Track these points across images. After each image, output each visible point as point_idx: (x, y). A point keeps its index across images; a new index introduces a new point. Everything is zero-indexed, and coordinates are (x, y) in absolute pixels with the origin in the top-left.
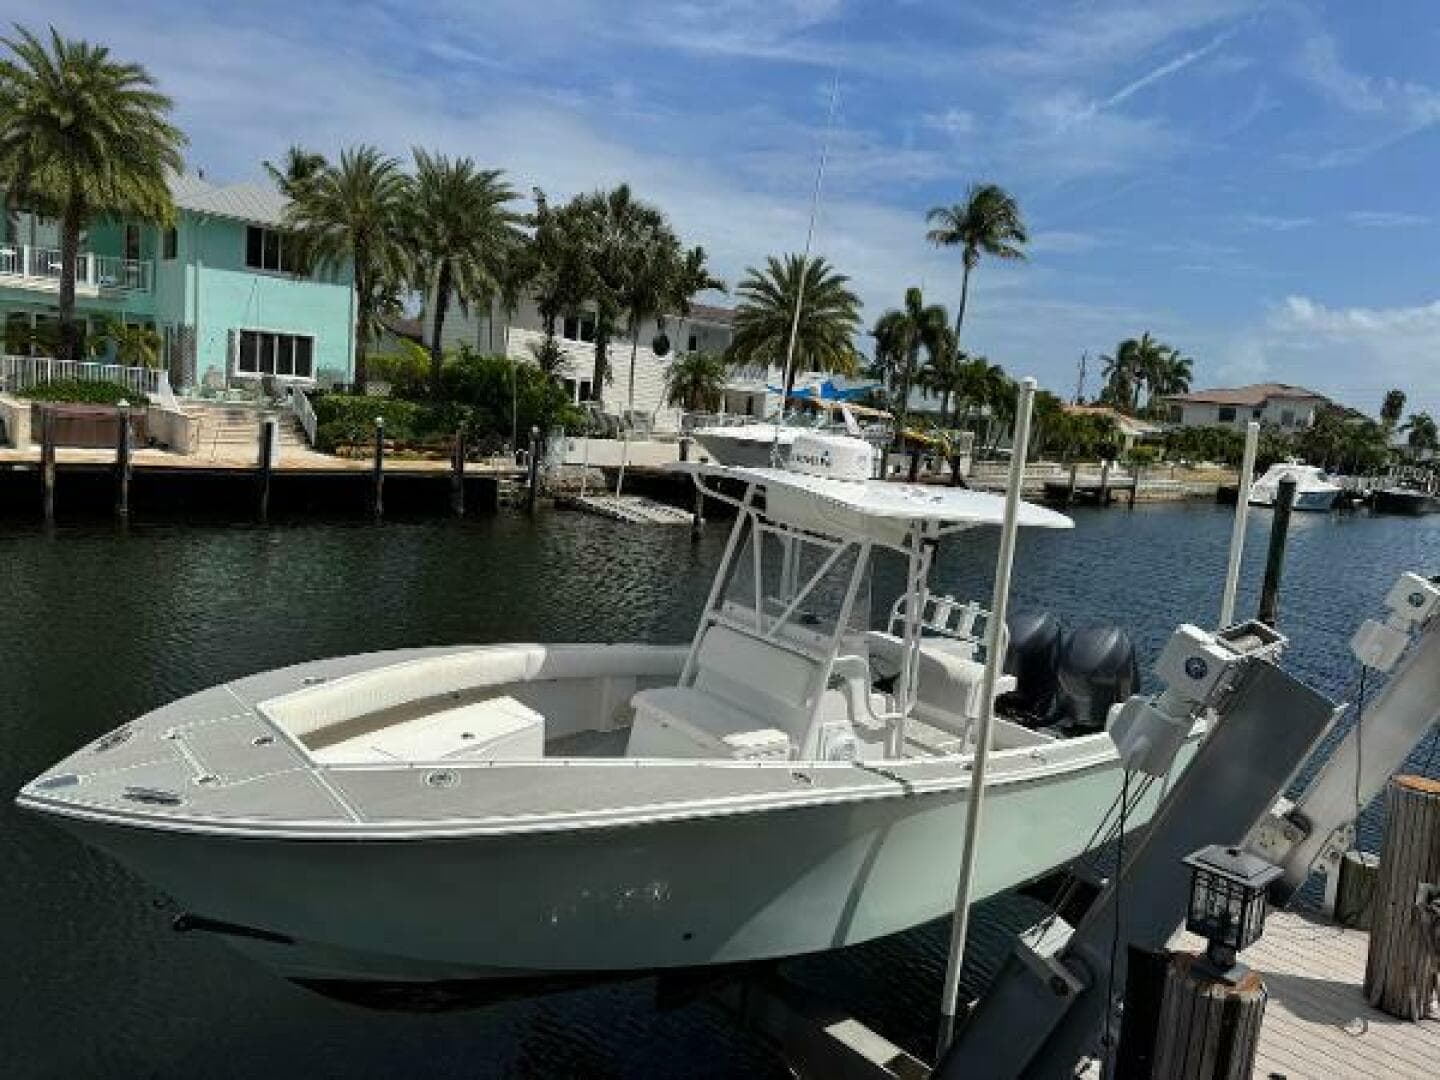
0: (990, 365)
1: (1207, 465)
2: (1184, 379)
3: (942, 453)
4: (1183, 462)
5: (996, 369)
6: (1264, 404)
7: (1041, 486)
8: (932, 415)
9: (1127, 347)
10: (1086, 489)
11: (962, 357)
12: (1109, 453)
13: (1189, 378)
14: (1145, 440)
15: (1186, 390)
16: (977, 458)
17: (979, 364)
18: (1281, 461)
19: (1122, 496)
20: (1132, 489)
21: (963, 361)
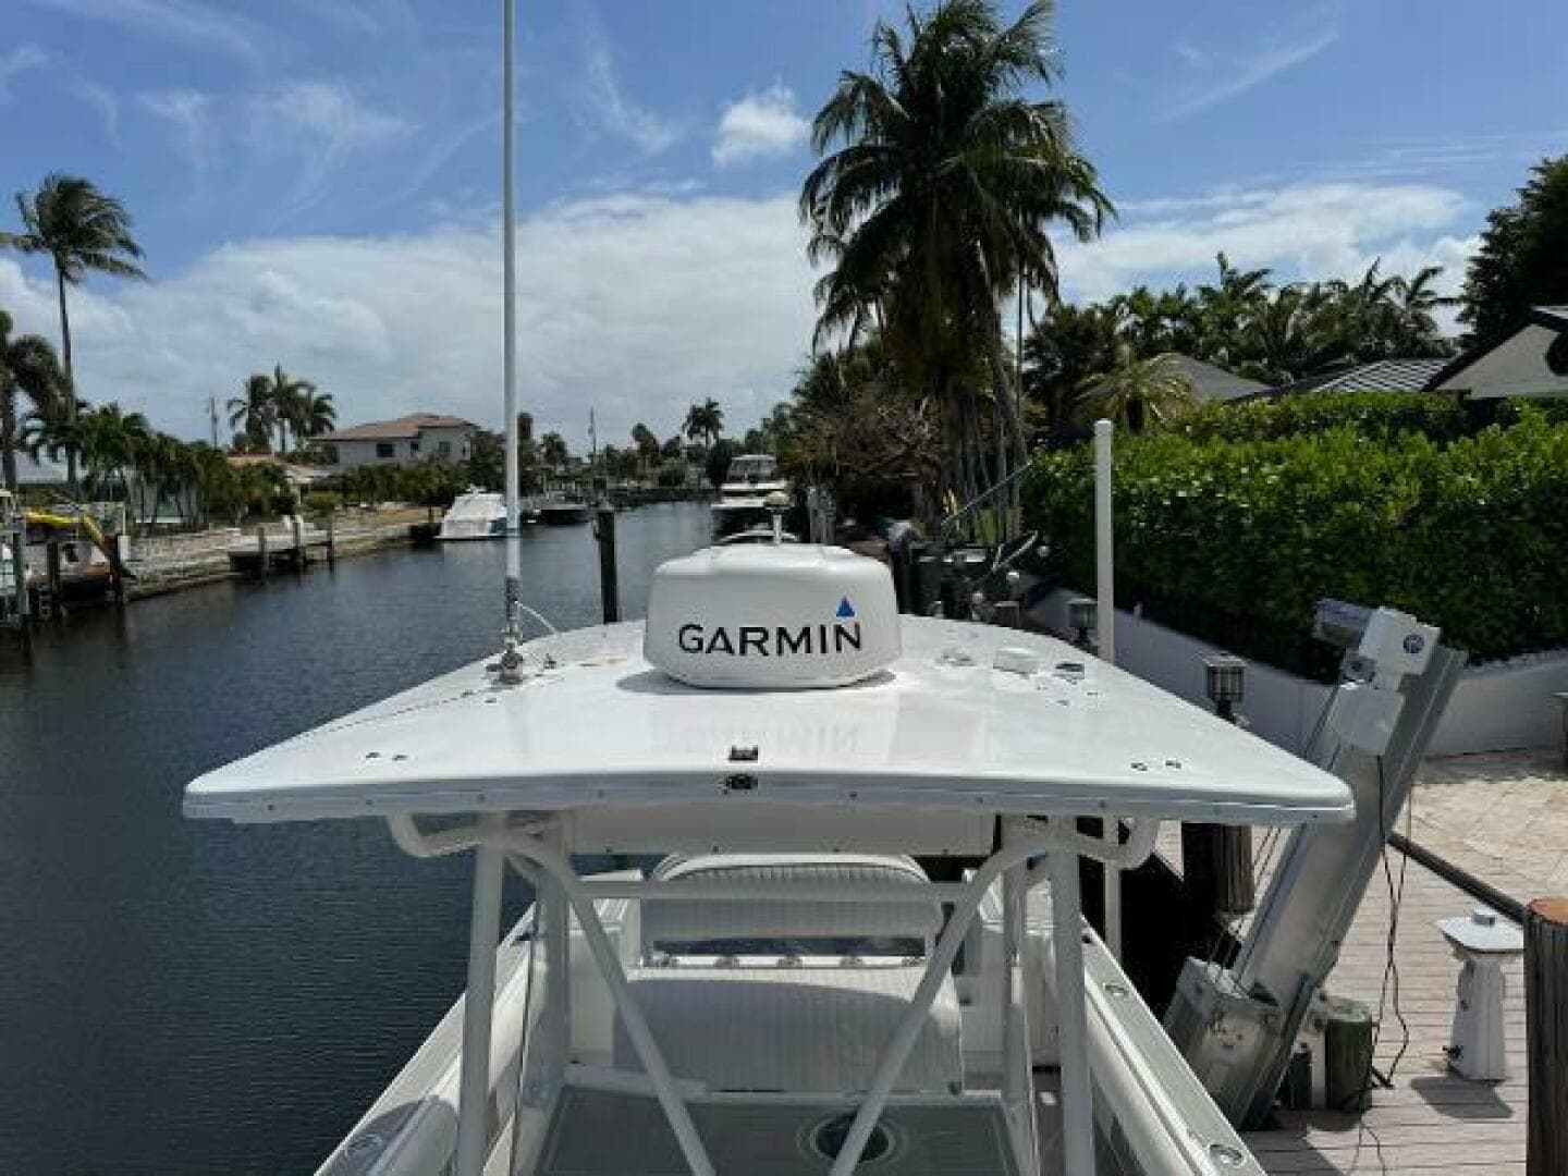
0: (125, 412)
1: (387, 505)
2: (327, 417)
3: (87, 535)
4: (364, 505)
5: (135, 418)
6: (419, 436)
7: (226, 558)
8: (57, 487)
9: (257, 386)
10: (281, 552)
11: (83, 405)
12: (285, 506)
13: (334, 416)
14: (319, 487)
15: (331, 428)
16: (135, 535)
17: (109, 413)
18: (463, 492)
19: (320, 554)
20: (329, 544)
21: (84, 411)
